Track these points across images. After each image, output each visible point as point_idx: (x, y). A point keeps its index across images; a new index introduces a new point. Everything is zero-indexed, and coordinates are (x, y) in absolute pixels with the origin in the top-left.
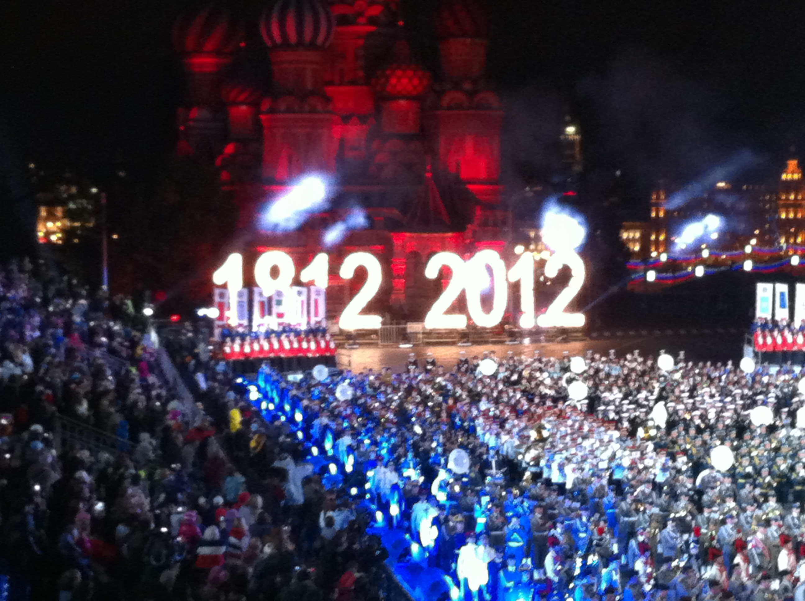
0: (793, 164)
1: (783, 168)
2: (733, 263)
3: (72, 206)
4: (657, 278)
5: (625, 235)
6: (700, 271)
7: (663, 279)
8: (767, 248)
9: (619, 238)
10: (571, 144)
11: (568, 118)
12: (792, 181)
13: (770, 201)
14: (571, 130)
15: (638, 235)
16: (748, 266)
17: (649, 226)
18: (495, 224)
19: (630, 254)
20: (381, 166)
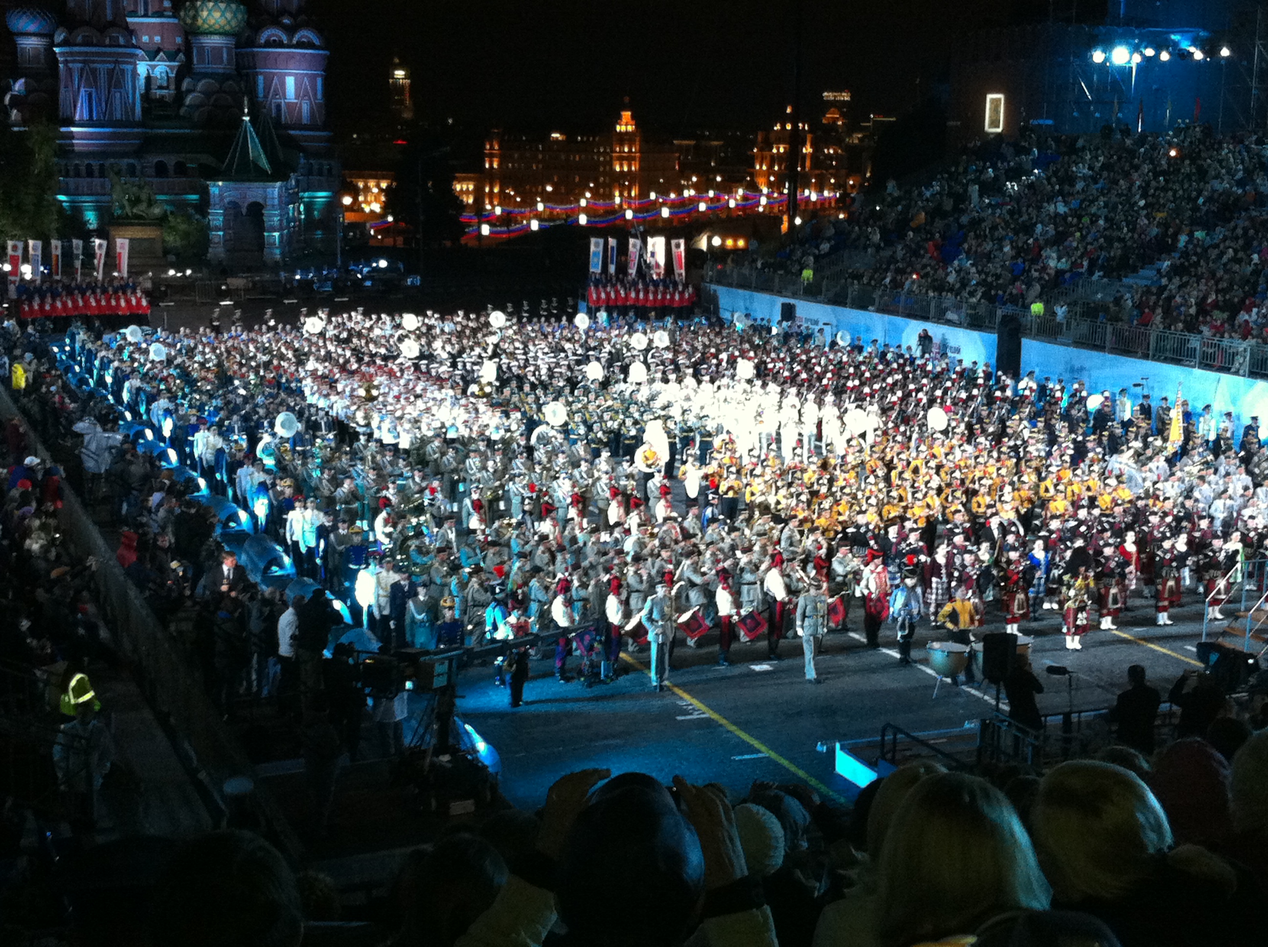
0: (627, 115)
1: (618, 119)
2: (568, 216)
4: (491, 232)
5: (458, 187)
6: (535, 225)
8: (601, 202)
9: (451, 191)
10: (398, 89)
11: (397, 60)
12: (627, 133)
13: (604, 153)
14: (400, 74)
15: (471, 187)
16: (583, 220)
17: (483, 177)
18: (320, 173)
19: (463, 207)
20: (192, 107)
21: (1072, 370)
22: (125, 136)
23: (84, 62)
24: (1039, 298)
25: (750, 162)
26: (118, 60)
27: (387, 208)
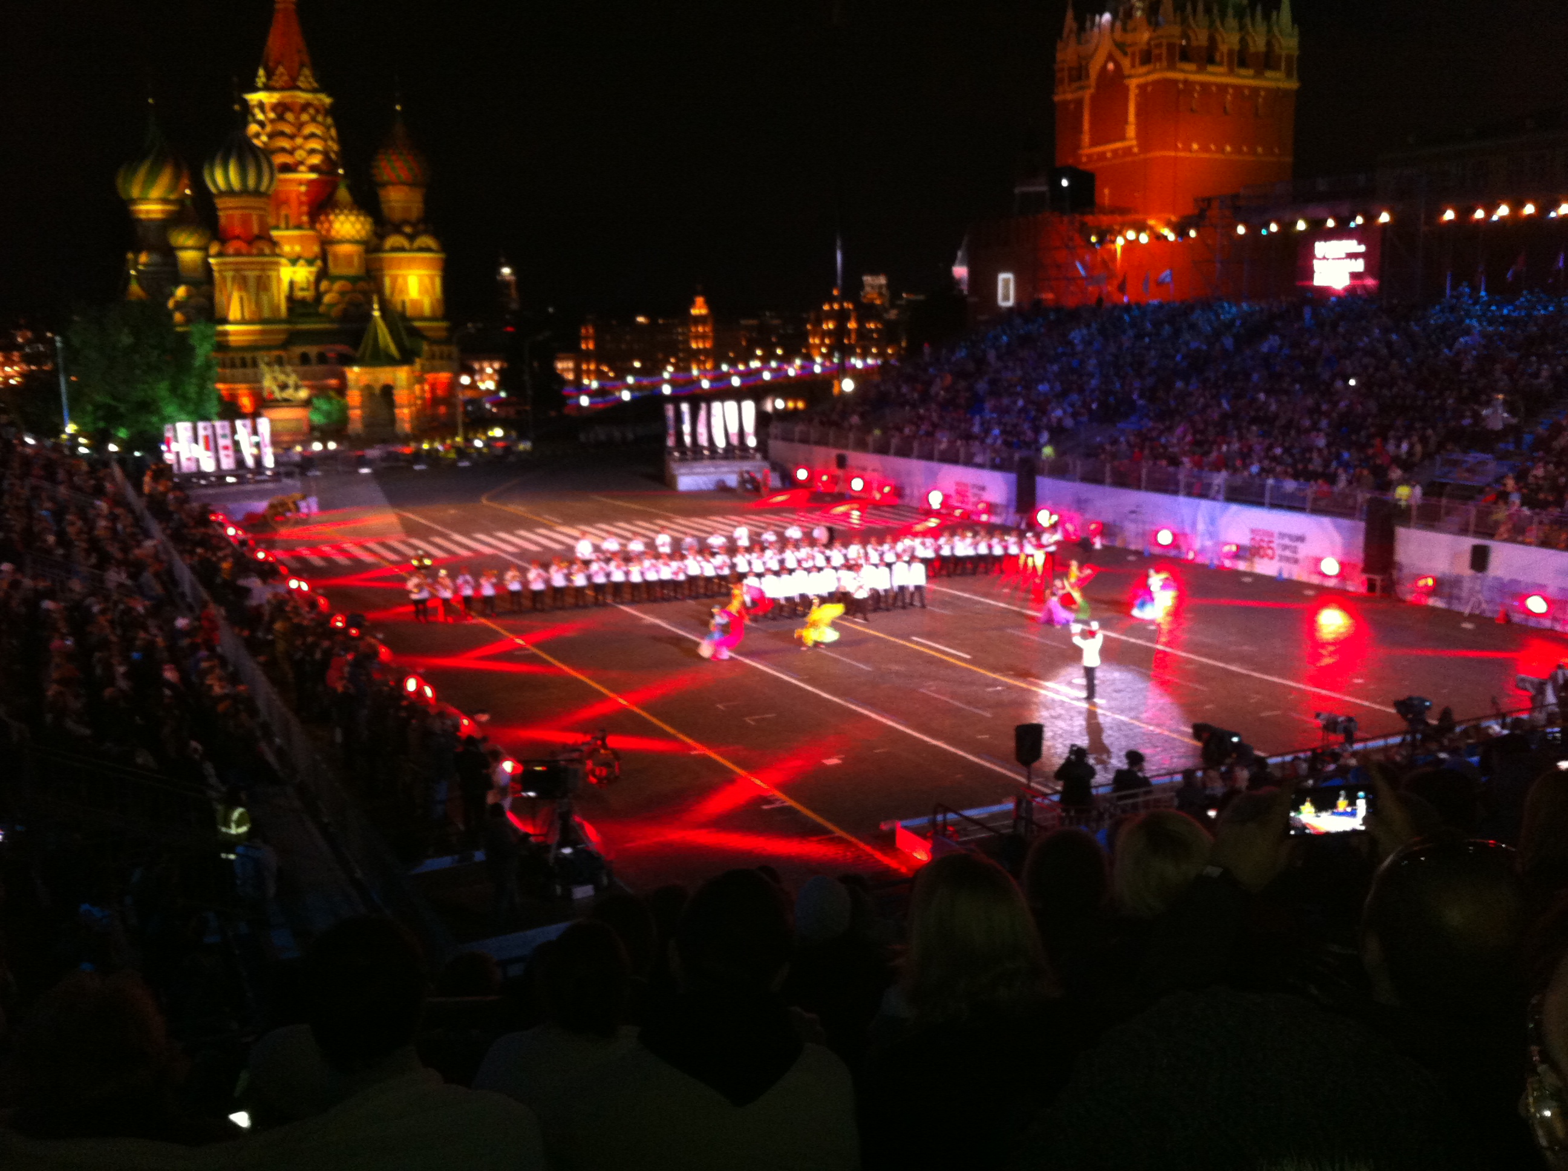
0: (700, 300)
1: (692, 304)
2: (654, 387)
3: (27, 350)
4: (591, 403)
5: (560, 365)
6: (626, 396)
7: (597, 403)
8: (681, 374)
9: (553, 369)
10: (506, 284)
11: (503, 260)
12: (701, 315)
13: (683, 334)
14: (506, 271)
15: (570, 365)
16: (667, 390)
17: (579, 357)
18: (441, 358)
19: (563, 382)
20: (331, 305)
22: (271, 332)
23: (236, 270)
25: (804, 337)
26: (264, 267)
27: (500, 385)
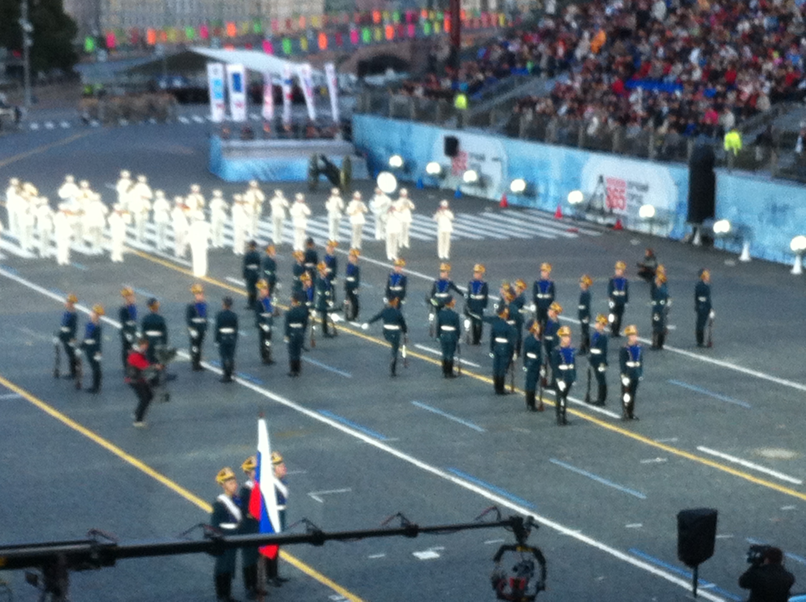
21: (774, 209)
24: (736, 127)
